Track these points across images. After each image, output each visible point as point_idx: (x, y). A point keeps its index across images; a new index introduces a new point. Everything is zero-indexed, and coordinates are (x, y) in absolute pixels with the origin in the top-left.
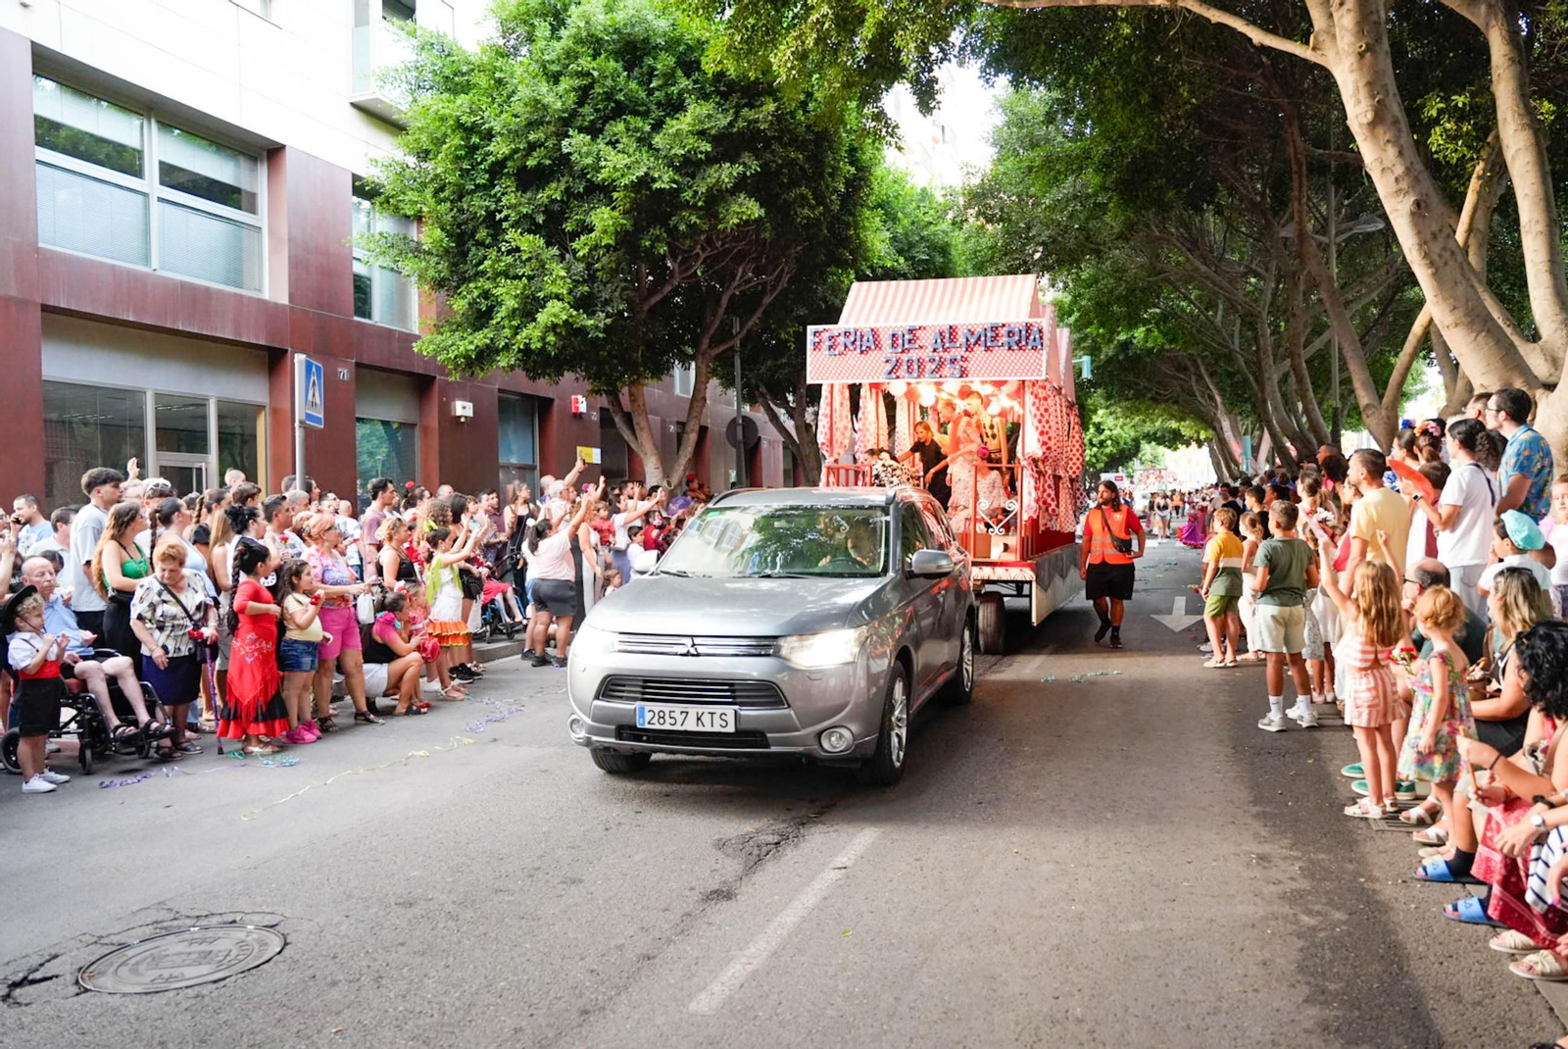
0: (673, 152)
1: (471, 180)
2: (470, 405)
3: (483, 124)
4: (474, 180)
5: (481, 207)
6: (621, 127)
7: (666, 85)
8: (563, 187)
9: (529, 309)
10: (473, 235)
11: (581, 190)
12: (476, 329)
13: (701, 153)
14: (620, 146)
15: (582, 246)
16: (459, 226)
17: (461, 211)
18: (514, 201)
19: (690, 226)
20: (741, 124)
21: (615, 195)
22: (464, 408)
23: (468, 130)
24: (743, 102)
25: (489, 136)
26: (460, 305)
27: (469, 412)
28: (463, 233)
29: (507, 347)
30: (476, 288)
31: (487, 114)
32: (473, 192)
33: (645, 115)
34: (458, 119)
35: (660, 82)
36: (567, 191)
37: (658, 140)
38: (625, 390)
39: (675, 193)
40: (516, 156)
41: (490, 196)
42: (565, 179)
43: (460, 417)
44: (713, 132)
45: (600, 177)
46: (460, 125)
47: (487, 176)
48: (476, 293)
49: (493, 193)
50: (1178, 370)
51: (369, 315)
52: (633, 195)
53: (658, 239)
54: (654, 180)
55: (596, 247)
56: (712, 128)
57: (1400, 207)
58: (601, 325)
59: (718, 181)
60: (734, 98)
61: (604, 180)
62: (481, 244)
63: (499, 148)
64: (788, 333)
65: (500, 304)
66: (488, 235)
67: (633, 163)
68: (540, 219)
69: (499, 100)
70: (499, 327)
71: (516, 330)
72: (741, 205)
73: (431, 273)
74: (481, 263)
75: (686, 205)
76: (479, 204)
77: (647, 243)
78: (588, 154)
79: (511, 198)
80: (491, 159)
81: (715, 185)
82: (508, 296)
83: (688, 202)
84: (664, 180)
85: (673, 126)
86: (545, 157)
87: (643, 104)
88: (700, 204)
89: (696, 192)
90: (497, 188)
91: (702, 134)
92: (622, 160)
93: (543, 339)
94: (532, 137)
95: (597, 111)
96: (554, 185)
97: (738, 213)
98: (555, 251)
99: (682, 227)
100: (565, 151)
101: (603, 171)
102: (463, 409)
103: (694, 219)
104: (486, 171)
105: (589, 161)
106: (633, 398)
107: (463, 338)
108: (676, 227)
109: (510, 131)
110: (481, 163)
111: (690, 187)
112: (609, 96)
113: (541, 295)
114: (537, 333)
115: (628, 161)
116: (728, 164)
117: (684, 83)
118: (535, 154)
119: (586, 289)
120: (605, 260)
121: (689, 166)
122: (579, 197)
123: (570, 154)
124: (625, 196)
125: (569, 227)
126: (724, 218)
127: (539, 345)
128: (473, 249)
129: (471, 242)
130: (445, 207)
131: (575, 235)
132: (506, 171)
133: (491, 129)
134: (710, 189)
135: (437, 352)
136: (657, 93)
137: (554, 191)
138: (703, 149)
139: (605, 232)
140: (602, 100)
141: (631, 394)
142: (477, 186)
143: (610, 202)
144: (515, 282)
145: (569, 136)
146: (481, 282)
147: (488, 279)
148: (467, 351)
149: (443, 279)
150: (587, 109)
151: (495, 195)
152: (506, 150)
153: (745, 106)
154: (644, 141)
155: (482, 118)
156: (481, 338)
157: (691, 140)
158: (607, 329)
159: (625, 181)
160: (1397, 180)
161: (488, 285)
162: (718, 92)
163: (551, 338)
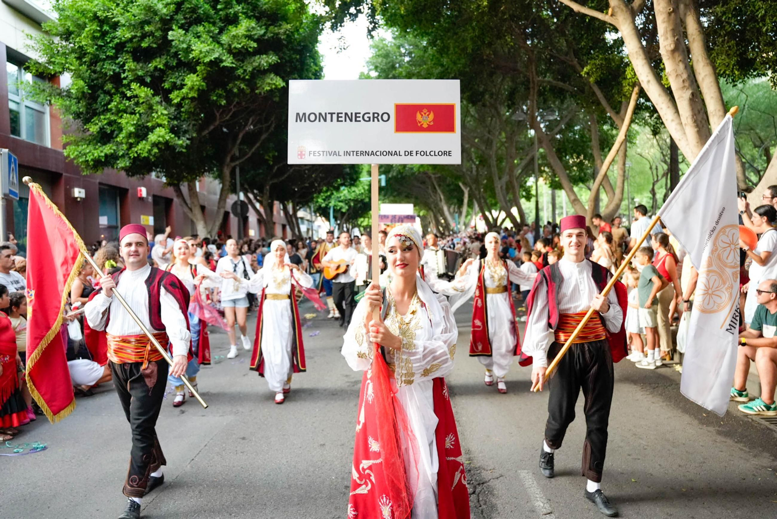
0: (233, 46)
1: (103, 52)
2: (83, 191)
3: (113, 18)
4: (105, 52)
5: (110, 70)
6: (200, 29)
7: (225, 8)
8: (164, 61)
9: (141, 133)
10: (102, 87)
11: (174, 64)
12: (104, 144)
13: (250, 47)
14: (202, 39)
15: (176, 98)
16: (93, 81)
17: (95, 72)
18: (133, 67)
19: (240, 89)
20: (269, 35)
21: (198, 68)
22: (80, 192)
23: (102, 22)
24: (269, 23)
25: (115, 26)
26: (94, 129)
27: (83, 195)
28: (95, 85)
29: (123, 156)
30: (105, 119)
31: (115, 12)
32: (104, 60)
33: (214, 24)
34: (95, 14)
35: (223, 6)
36: (166, 65)
37: (225, 39)
38: (186, 184)
39: (232, 69)
40: (134, 40)
41: (116, 64)
42: (165, 57)
43: (77, 198)
44: (256, 37)
45: (191, 56)
46: (96, 17)
47: (114, 51)
48: (106, 122)
49: (117, 62)
50: (421, 183)
51: (19, 135)
52: (209, 69)
53: (220, 96)
54: (222, 61)
55: (183, 99)
56: (256, 34)
57: (684, 95)
58: (184, 144)
59: (259, 65)
60: (264, 20)
61: (193, 58)
62: (108, 93)
63: (124, 34)
64: (269, 156)
65: (121, 130)
66: (113, 88)
67: (210, 49)
68: (148, 80)
69: (122, 5)
70: (119, 144)
71: (131, 146)
72: (272, 79)
73: (74, 108)
74: (109, 103)
75: (238, 78)
76: (109, 68)
77: (215, 98)
78: (183, 42)
79: (130, 65)
80: (117, 41)
81: (257, 67)
82: (128, 123)
83: (239, 76)
84: (228, 61)
85: (233, 31)
86: (152, 42)
87: (212, 18)
88: (247, 77)
89: (245, 71)
90: (120, 59)
91: (249, 37)
92: (205, 48)
93: (149, 151)
94: (147, 28)
95: (185, 18)
96: (158, 60)
97: (269, 84)
98: (157, 99)
99: (235, 90)
100: (170, 38)
101: (193, 52)
102: (78, 193)
103: (242, 86)
104: (113, 48)
105: (185, 46)
106: (192, 188)
107: (95, 149)
108: (231, 90)
109: (130, 25)
110: (110, 43)
111: (242, 67)
112: (194, 10)
113: (150, 124)
114: (148, 147)
115: (208, 48)
116: (264, 56)
117: (238, 8)
118: (147, 40)
119: (176, 122)
120: (186, 107)
121: (241, 55)
122: (172, 68)
123: (173, 41)
124: (204, 69)
125: (167, 85)
126: (261, 86)
127: (146, 155)
128: (102, 96)
129: (100, 91)
130: (84, 67)
131: (170, 91)
132: (125, 49)
133: (119, 22)
134: (254, 69)
135: (77, 157)
136: (221, 13)
137: (158, 63)
138: (252, 46)
139: (191, 89)
140: (189, 12)
141: (189, 186)
142: (108, 57)
143: (194, 71)
144: (133, 116)
145: (173, 30)
146: (108, 115)
147: (113, 114)
148: (99, 156)
149: (82, 113)
150: (180, 17)
151: (119, 64)
152: (128, 35)
153: (270, 25)
154: (216, 39)
155: (113, 14)
156: (108, 149)
157: (244, 41)
158: (187, 147)
159: (207, 60)
160: (683, 81)
161: (113, 118)
162: (254, 16)
163: (156, 150)
